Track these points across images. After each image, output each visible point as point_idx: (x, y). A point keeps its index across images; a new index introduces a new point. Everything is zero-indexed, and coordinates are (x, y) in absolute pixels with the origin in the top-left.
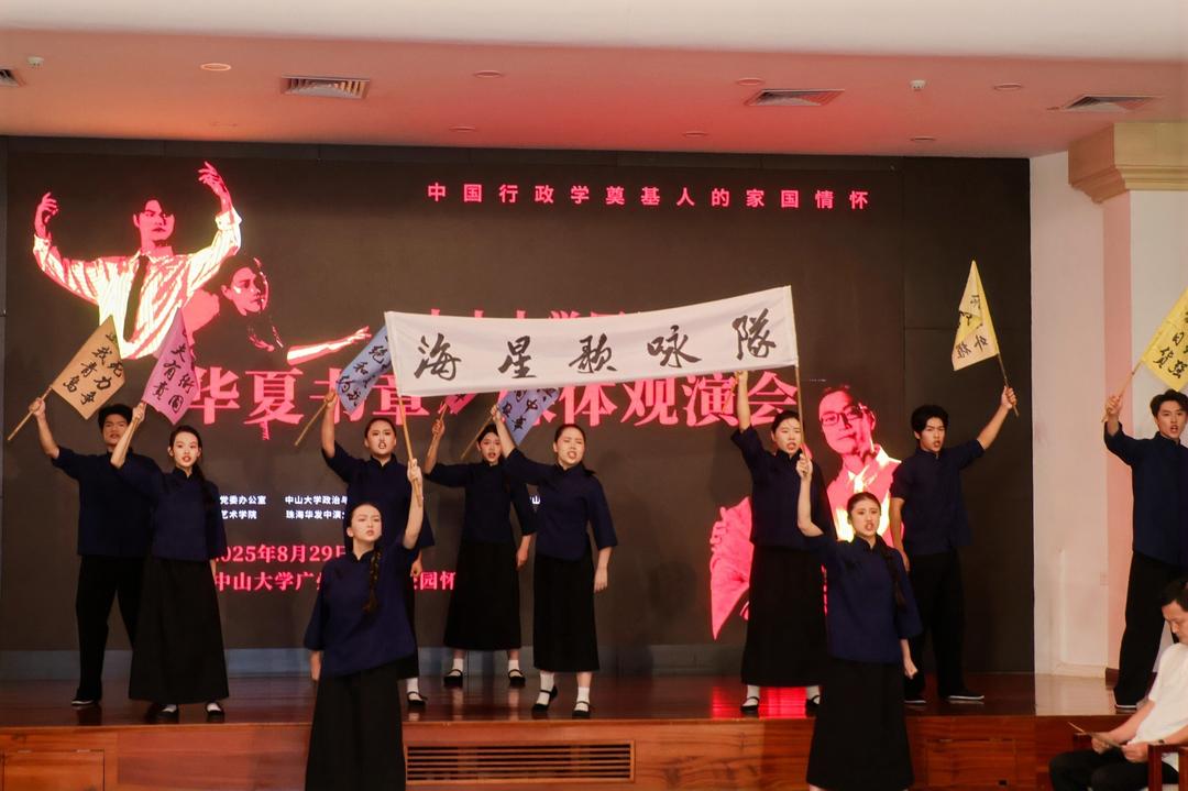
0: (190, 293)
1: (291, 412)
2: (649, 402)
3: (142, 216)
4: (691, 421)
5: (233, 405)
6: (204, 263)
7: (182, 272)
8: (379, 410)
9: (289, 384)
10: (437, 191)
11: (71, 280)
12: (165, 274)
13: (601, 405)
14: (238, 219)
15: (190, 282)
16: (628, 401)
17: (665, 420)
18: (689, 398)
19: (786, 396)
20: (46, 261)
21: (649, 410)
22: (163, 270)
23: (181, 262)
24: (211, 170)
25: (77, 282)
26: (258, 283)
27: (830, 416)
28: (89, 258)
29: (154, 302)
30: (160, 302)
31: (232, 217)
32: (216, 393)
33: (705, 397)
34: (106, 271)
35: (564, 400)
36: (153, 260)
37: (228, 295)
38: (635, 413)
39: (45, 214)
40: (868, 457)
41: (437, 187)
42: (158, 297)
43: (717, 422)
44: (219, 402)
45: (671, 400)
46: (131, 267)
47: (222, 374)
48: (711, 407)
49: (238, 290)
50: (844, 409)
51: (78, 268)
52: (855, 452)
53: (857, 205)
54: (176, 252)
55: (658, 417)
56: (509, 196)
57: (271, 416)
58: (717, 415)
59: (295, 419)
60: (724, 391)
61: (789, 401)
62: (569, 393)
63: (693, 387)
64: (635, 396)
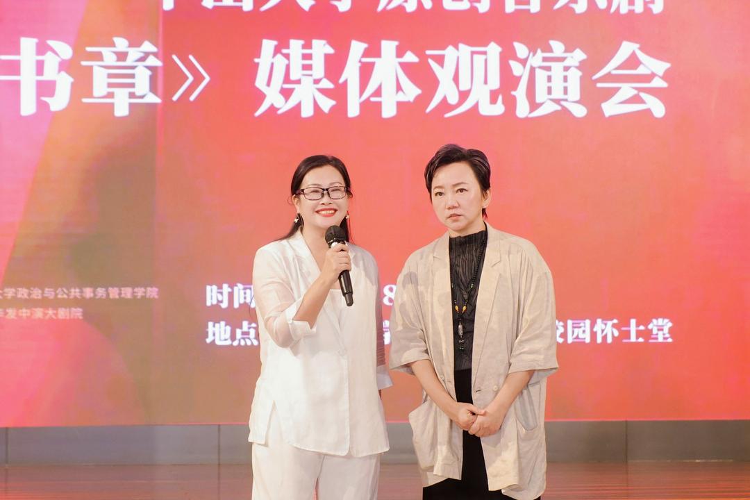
2: (464, 85)
4: (522, 110)
8: (91, 96)
13: (399, 88)
16: (435, 83)
17: (488, 109)
18: (519, 78)
19: (653, 75)
21: (464, 95)
33: (541, 76)
35: (346, 82)
38: (445, 100)
43: (556, 112)
45: (495, 83)
48: (550, 91)
55: (476, 105)
58: (557, 101)
60: (566, 69)
61: (658, 83)
62: (351, 73)
63: (523, 62)
64: (444, 74)
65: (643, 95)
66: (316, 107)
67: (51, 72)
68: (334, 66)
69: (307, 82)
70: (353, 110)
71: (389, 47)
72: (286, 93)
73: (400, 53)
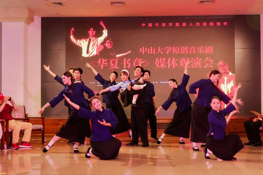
0: (98, 45)
1: (117, 66)
2: (184, 64)
3: (90, 31)
4: (192, 67)
5: (106, 65)
6: (101, 39)
7: (97, 41)
9: (116, 61)
10: (143, 25)
11: (77, 43)
12: (94, 41)
14: (107, 31)
15: (98, 43)
16: (180, 63)
18: (192, 63)
19: (211, 62)
20: (73, 40)
22: (93, 41)
23: (97, 39)
24: (102, 22)
25: (78, 43)
26: (111, 43)
27: (220, 66)
28: (80, 39)
29: (92, 47)
30: (93, 47)
31: (106, 31)
32: (103, 63)
33: (195, 62)
34: (83, 41)
35: (168, 63)
36: (92, 39)
37: (105, 45)
38: (181, 65)
39: (72, 31)
40: (227, 74)
41: (143, 24)
42: (93, 46)
43: (197, 67)
44: (104, 65)
46: (88, 40)
47: (104, 60)
48: (196, 64)
49: (107, 44)
50: (223, 64)
51: (78, 41)
52: (225, 73)
53: (225, 25)
54: (96, 38)
56: (157, 25)
57: (114, 67)
59: (118, 68)
60: (199, 61)
61: (212, 63)
62: (169, 62)
63: (193, 60)
64: (181, 62)
65: (210, 65)
66: (164, 67)
67: (128, 63)
68: (166, 61)
69: (162, 64)
70: (169, 67)
71: (174, 59)
72: (159, 65)
73: (175, 59)
